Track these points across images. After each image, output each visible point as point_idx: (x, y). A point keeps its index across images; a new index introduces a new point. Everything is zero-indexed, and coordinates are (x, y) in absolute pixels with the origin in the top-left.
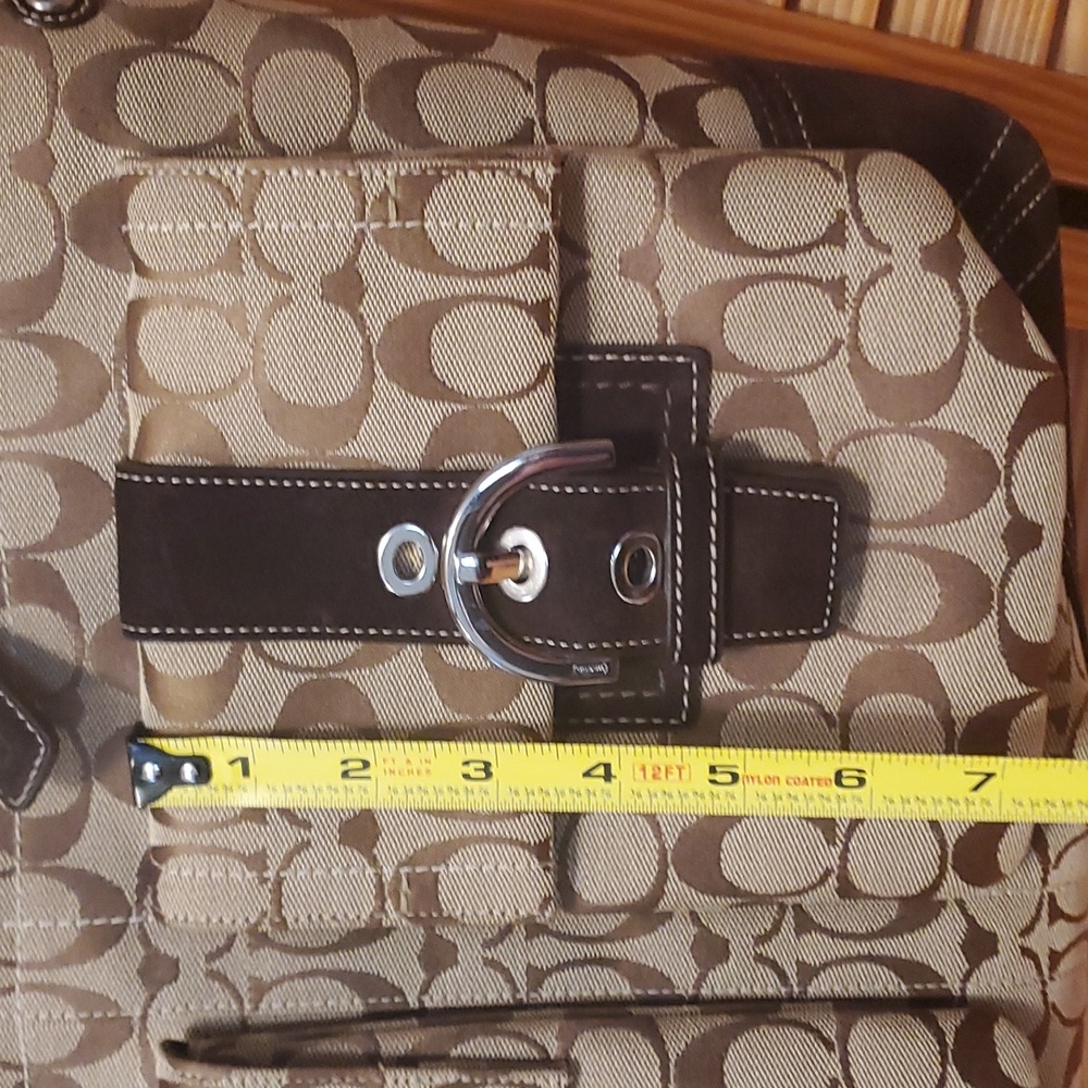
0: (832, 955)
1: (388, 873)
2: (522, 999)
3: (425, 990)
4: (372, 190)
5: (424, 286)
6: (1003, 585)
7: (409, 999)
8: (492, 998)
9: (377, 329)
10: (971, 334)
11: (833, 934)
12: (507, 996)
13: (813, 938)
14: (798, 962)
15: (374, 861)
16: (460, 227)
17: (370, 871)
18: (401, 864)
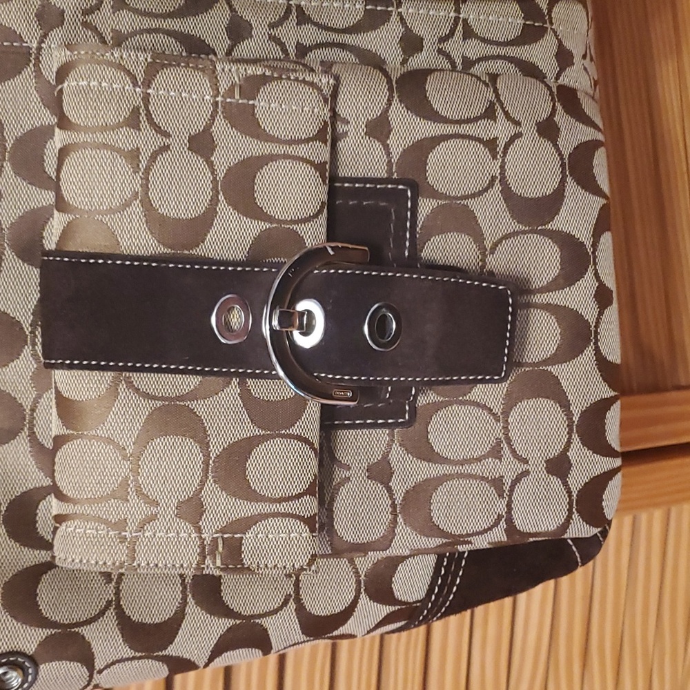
0: (483, 54)
11: (484, 40)
13: (473, 42)
14: (463, 57)
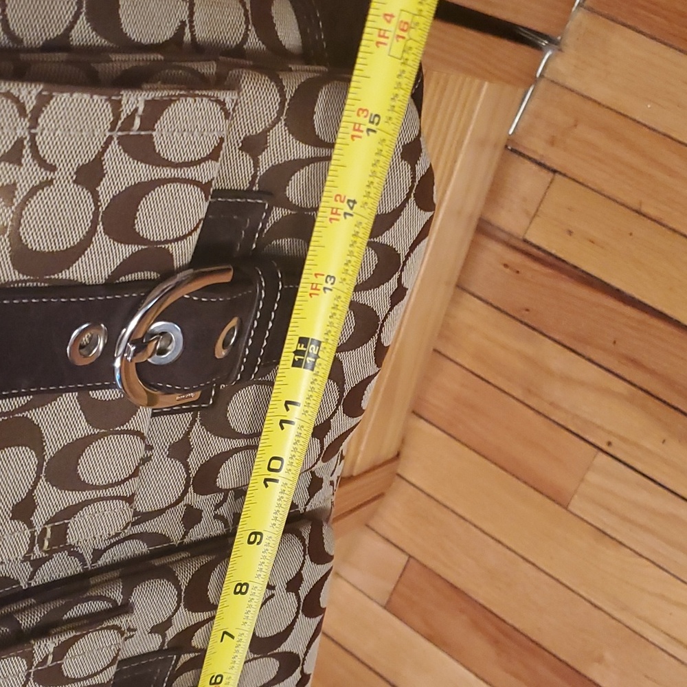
1: (38, 529)
2: (88, 568)
3: (31, 578)
4: (126, 110)
5: (143, 172)
6: (383, 321)
7: (22, 584)
8: (70, 572)
9: (105, 200)
10: (412, 194)
12: (80, 569)
15: (31, 525)
16: (174, 135)
17: (28, 532)
18: (47, 523)
